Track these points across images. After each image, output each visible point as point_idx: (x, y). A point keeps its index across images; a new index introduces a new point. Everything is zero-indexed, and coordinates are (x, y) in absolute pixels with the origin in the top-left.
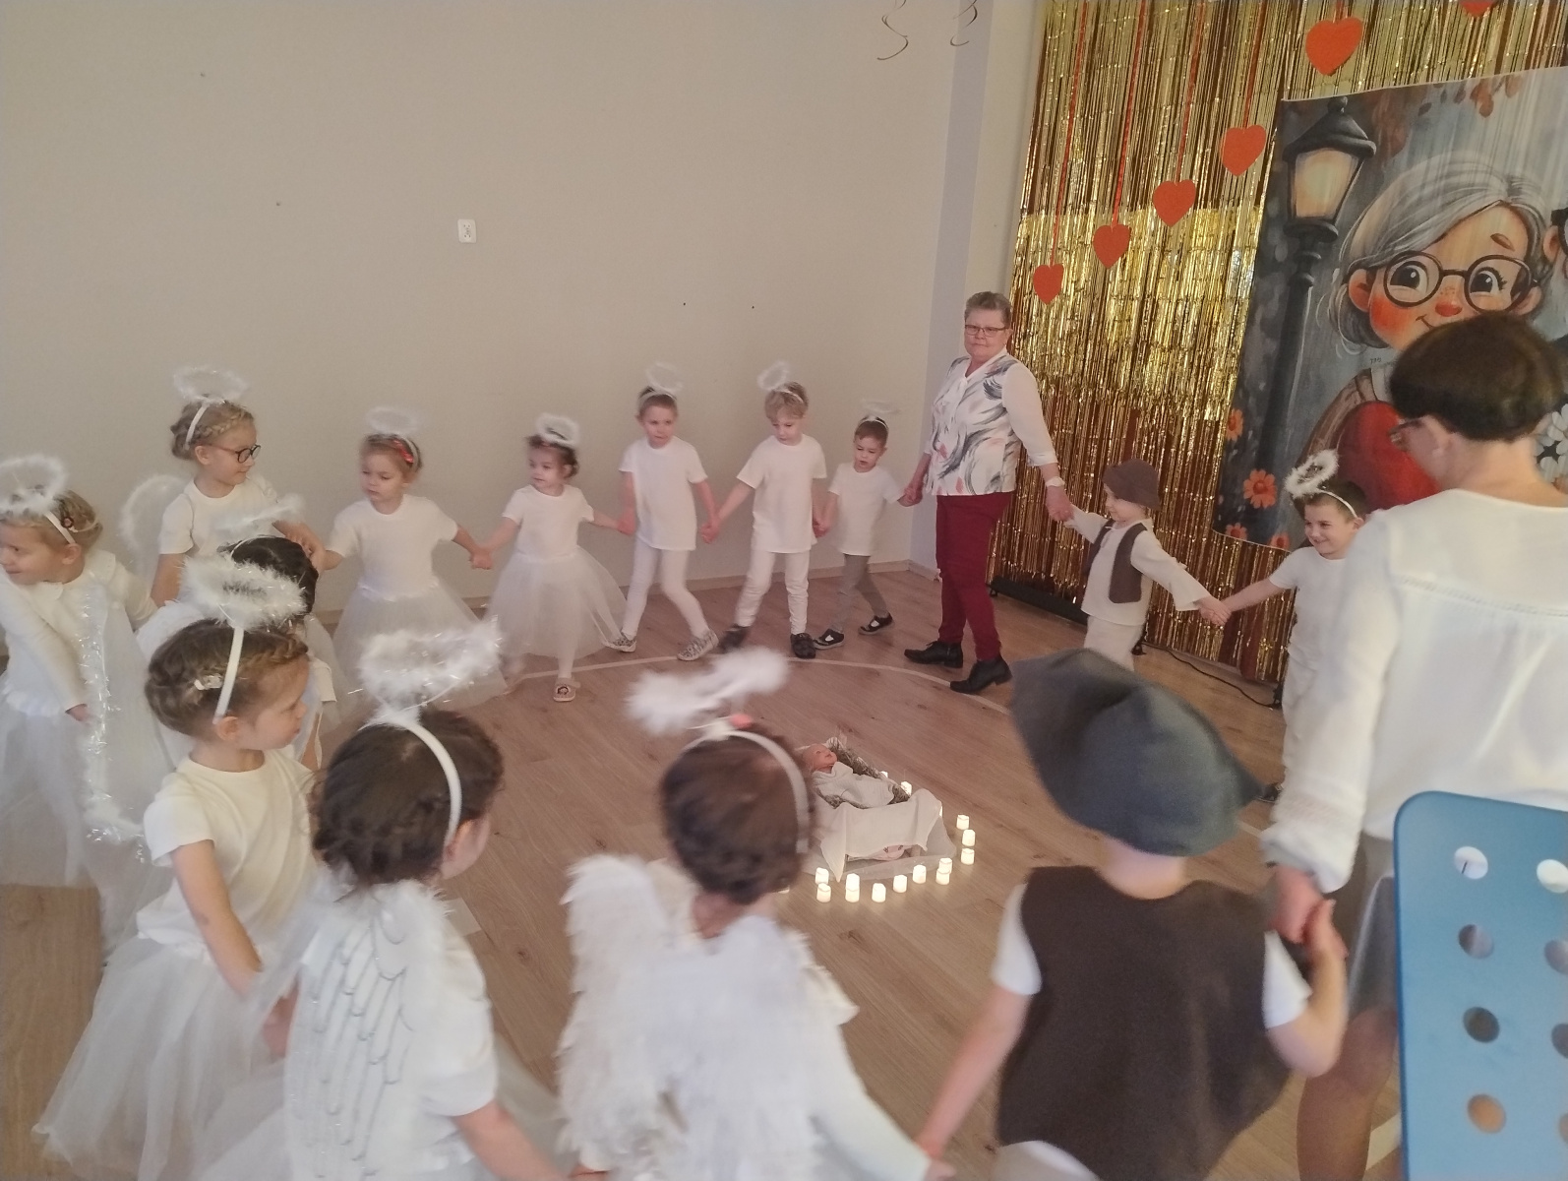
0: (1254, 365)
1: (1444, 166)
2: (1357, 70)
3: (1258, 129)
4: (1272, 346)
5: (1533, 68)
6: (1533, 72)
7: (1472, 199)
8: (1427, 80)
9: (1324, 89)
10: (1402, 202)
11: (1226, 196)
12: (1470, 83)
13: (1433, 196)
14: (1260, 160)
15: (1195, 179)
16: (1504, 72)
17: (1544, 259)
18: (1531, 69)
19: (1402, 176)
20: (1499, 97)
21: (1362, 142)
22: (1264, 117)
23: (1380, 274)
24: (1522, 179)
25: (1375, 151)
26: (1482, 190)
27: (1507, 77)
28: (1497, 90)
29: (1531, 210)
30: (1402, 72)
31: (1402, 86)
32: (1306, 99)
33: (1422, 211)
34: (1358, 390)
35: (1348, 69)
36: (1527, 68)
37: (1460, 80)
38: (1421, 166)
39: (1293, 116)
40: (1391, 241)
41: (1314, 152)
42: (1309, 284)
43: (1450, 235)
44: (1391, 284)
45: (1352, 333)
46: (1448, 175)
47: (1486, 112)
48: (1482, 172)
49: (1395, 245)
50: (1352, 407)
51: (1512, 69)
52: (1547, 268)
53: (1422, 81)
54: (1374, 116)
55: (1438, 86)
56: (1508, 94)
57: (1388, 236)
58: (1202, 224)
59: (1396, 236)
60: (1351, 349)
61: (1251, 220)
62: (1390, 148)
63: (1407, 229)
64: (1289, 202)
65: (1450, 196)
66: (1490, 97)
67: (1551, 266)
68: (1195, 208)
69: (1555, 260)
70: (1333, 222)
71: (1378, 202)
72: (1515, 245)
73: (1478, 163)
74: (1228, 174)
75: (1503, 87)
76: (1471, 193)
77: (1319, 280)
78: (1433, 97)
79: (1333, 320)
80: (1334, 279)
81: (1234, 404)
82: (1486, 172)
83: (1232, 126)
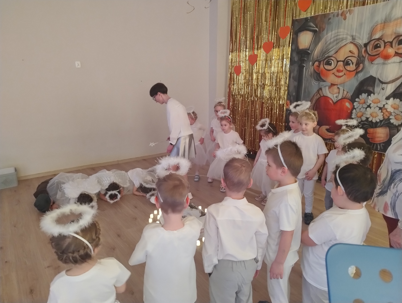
0: (292, 88)
1: (336, 33)
2: (311, 10)
3: (288, 27)
4: (296, 83)
5: (356, 7)
6: (356, 8)
7: (344, 42)
8: (329, 12)
9: (304, 15)
10: (326, 44)
11: (281, 45)
12: (340, 12)
13: (334, 41)
14: (289, 35)
15: (273, 41)
16: (349, 8)
17: (363, 56)
18: (355, 7)
19: (325, 37)
20: (348, 15)
21: (314, 29)
22: (289, 23)
23: (322, 63)
24: (355, 36)
25: (318, 31)
26: (346, 39)
27: (350, 9)
28: (347, 13)
29: (359, 44)
30: (323, 10)
31: (323, 13)
32: (299, 18)
33: (331, 46)
34: (319, 93)
35: (309, 10)
36: (354, 7)
37: (338, 11)
38: (330, 34)
39: (296, 23)
40: (324, 54)
41: (302, 32)
42: (304, 66)
43: (339, 52)
44: (325, 65)
45: (316, 78)
46: (337, 36)
47: (345, 19)
48: (345, 34)
49: (325, 55)
50: (317, 98)
51: (350, 7)
52: (364, 58)
53: (328, 12)
54: (317, 22)
55: (332, 13)
56: (350, 14)
57: (323, 52)
58: (275, 52)
59: (325, 52)
60: (316, 83)
61: (288, 50)
62: (322, 29)
63: (327, 51)
64: (297, 44)
65: (338, 41)
66: (346, 15)
67: (365, 58)
68: (273, 49)
69: (366, 56)
70: (309, 50)
71: (320, 44)
72: (355, 53)
73: (344, 32)
74: (281, 39)
75: (349, 12)
76: (343, 40)
77: (306, 65)
78: (331, 16)
79: (311, 75)
80: (310, 65)
81: (287, 99)
82: (346, 35)
83: (281, 26)
